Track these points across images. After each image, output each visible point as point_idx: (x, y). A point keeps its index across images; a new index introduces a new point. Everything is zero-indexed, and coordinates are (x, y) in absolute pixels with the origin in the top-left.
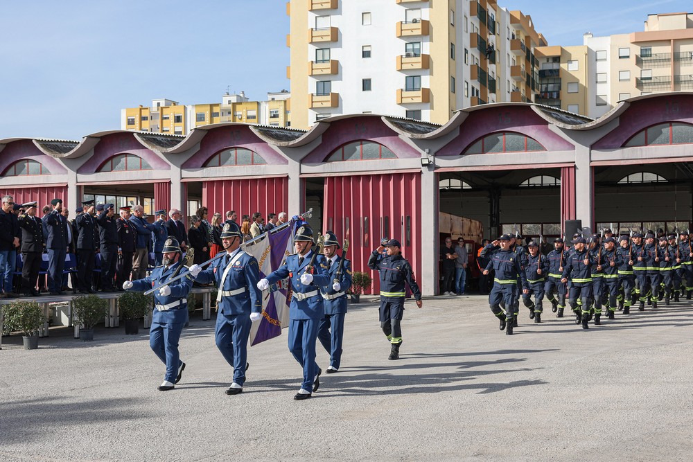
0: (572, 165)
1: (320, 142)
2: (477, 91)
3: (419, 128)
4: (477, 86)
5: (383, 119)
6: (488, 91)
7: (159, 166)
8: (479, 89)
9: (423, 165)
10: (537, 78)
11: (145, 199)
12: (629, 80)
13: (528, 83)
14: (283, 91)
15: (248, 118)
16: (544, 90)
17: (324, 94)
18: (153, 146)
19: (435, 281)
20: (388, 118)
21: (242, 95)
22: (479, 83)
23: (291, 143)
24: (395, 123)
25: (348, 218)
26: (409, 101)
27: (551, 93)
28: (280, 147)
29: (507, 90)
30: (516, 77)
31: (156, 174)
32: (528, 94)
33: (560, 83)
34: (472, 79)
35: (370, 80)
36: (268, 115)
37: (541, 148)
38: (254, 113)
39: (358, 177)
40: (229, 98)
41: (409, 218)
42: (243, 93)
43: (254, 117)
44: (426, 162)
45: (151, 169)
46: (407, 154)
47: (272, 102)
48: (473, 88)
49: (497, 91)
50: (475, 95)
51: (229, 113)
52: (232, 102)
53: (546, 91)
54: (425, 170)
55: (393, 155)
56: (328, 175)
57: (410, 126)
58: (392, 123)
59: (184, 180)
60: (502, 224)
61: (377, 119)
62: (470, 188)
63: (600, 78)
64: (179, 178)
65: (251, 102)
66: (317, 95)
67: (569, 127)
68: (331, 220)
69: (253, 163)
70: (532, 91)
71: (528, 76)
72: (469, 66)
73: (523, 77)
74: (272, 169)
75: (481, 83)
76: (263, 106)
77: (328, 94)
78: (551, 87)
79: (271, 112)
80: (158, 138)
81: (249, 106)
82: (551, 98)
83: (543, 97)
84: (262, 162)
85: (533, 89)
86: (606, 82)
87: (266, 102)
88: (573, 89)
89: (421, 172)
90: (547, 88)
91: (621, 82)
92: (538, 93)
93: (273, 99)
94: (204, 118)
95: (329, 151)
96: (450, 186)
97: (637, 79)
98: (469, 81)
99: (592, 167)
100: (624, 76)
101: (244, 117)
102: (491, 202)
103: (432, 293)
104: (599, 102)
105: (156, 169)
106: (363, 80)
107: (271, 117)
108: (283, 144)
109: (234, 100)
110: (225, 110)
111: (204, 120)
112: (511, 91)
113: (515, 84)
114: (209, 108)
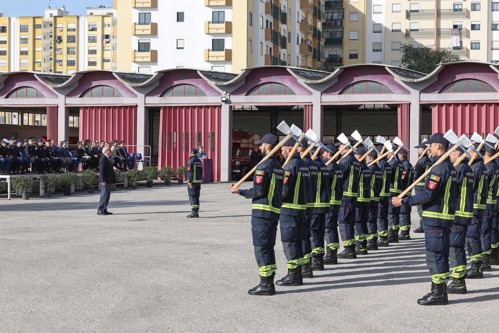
0: (311, 104)
1: (158, 84)
2: (271, 23)
3: (220, 77)
4: (271, 19)
5: (198, 72)
6: (280, 23)
7: (50, 96)
8: (272, 21)
9: (223, 101)
10: (323, 9)
11: (24, 114)
12: (400, 12)
13: (314, 15)
14: (101, 7)
15: (68, 30)
16: (329, 18)
17: (145, 24)
18: (47, 83)
19: (229, 173)
20: (201, 71)
21: (62, 9)
22: (272, 17)
23: (140, 84)
24: (206, 75)
25: (175, 133)
26: (215, 31)
27: (336, 20)
28: (133, 87)
29: (297, 20)
30: (306, 9)
31: (47, 101)
32: (315, 23)
33: (344, 13)
34: (266, 13)
35: (183, 13)
36: (87, 28)
37: (293, 93)
38: (73, 26)
39: (182, 107)
40: (51, 12)
41: (213, 134)
42: (64, 7)
43: (74, 30)
44: (224, 99)
45: (44, 97)
46: (212, 94)
47: (91, 16)
48: (267, 21)
49: (288, 22)
50: (269, 27)
51: (51, 25)
52: (54, 15)
53: (332, 19)
54: (223, 104)
55: (203, 94)
56: (163, 105)
57: (214, 76)
58: (204, 75)
59: (67, 106)
60: (279, 136)
61: (195, 71)
62: (257, 109)
63: (376, 9)
64: (64, 104)
65: (71, 16)
66: (139, 24)
67: (309, 82)
68: (164, 133)
69: (114, 96)
70: (318, 20)
71: (315, 8)
72: (264, 3)
73: (311, 10)
74: (126, 100)
75: (274, 17)
76: (82, 19)
77: (148, 24)
78: (335, 16)
79: (89, 26)
80: (49, 77)
81: (69, 19)
82: (336, 25)
83: (329, 24)
84: (120, 95)
85: (319, 18)
86: (381, 13)
87: (86, 16)
88: (354, 18)
89: (221, 105)
90: (332, 17)
91: (394, 14)
92: (324, 21)
93: (91, 14)
94: (27, 29)
95: (164, 90)
96: (243, 108)
97: (407, 11)
98: (264, 15)
99: (322, 106)
100: (396, 8)
101: (65, 30)
102: (272, 120)
103: (227, 180)
104: (376, 30)
105: (48, 97)
106: (178, 13)
107: (89, 30)
108: (135, 85)
109: (55, 13)
110: (47, 23)
111: (27, 31)
112: (300, 21)
113: (304, 15)
114: (32, 20)
